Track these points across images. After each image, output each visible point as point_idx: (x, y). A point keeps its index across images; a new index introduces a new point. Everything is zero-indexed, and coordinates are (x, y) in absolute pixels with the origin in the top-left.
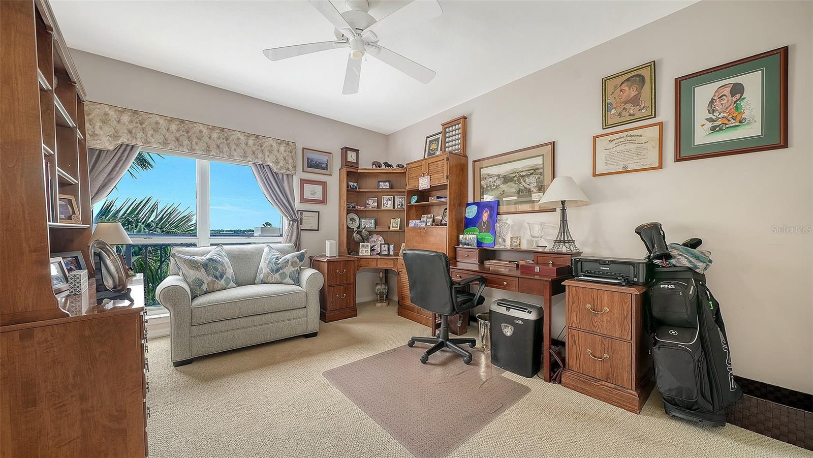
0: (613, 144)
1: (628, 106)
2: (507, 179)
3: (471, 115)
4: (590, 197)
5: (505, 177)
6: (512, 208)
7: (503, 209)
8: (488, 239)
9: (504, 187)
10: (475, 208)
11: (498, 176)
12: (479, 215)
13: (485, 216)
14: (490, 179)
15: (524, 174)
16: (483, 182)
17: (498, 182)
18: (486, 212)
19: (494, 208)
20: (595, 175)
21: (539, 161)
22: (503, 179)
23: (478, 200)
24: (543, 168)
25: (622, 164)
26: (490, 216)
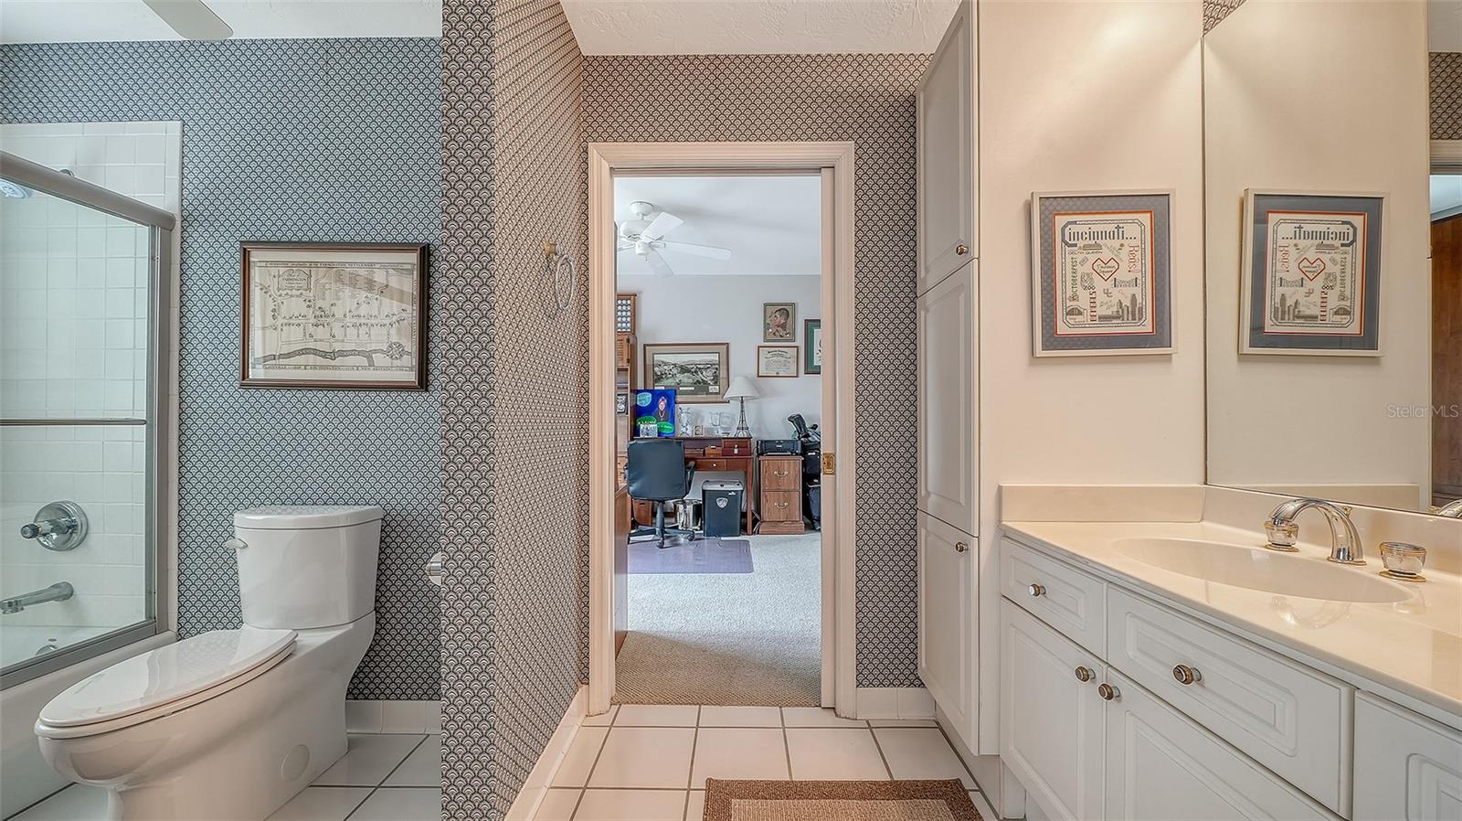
0: (769, 355)
1: (779, 329)
2: (684, 369)
3: (640, 293)
4: (760, 393)
5: (681, 367)
6: (690, 398)
7: (679, 398)
8: (668, 428)
9: (680, 377)
10: (649, 396)
11: (675, 365)
12: (654, 404)
13: (662, 405)
14: (666, 367)
15: (702, 367)
16: (656, 369)
17: (675, 371)
18: (663, 400)
19: (670, 395)
20: (759, 376)
21: (715, 358)
22: (679, 369)
23: (650, 387)
24: (719, 364)
25: (776, 370)
26: (668, 405)
